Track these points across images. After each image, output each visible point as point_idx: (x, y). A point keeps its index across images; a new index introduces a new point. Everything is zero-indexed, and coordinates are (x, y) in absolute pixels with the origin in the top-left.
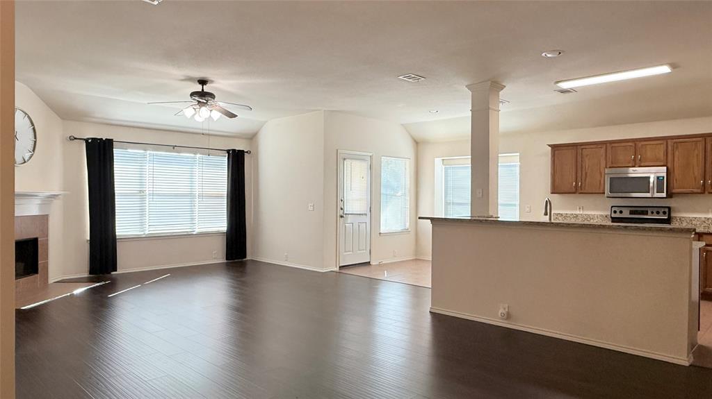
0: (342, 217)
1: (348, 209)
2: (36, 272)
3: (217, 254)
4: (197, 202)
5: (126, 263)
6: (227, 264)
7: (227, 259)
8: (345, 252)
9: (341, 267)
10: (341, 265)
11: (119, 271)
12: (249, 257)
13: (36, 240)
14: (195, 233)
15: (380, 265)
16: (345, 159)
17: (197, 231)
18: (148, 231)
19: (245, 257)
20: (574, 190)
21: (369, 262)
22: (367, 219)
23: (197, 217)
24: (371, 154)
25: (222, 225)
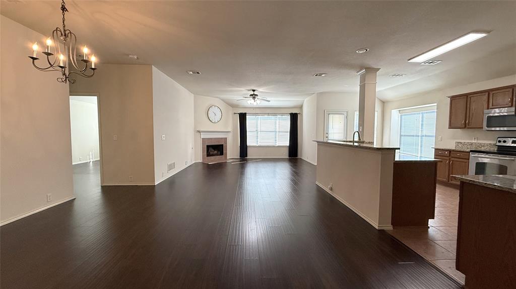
1: (330, 137)
2: (223, 155)
3: (285, 154)
4: (277, 134)
5: (250, 154)
7: (289, 157)
11: (248, 157)
12: (299, 157)
13: (222, 145)
16: (329, 114)
17: (277, 145)
18: (259, 144)
19: (297, 156)
20: (463, 126)
23: (277, 140)
24: (347, 111)
25: (287, 143)
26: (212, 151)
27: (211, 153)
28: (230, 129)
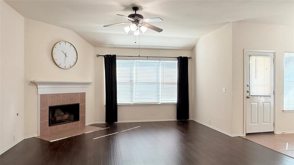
0: (248, 97)
1: (253, 92)
2: (78, 119)
3: (172, 116)
4: (160, 87)
5: (122, 117)
6: (178, 121)
7: (177, 119)
8: (251, 123)
9: (248, 134)
10: (247, 132)
11: (119, 122)
12: (191, 118)
13: (78, 105)
14: (159, 103)
15: (283, 135)
16: (250, 56)
17: (160, 102)
18: (135, 101)
19: (188, 119)
21: (273, 132)
22: (272, 100)
23: (160, 95)
24: (274, 51)
25: (174, 100)
26: (60, 115)
27: (58, 118)
28: (90, 79)
